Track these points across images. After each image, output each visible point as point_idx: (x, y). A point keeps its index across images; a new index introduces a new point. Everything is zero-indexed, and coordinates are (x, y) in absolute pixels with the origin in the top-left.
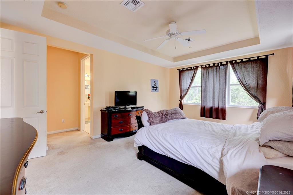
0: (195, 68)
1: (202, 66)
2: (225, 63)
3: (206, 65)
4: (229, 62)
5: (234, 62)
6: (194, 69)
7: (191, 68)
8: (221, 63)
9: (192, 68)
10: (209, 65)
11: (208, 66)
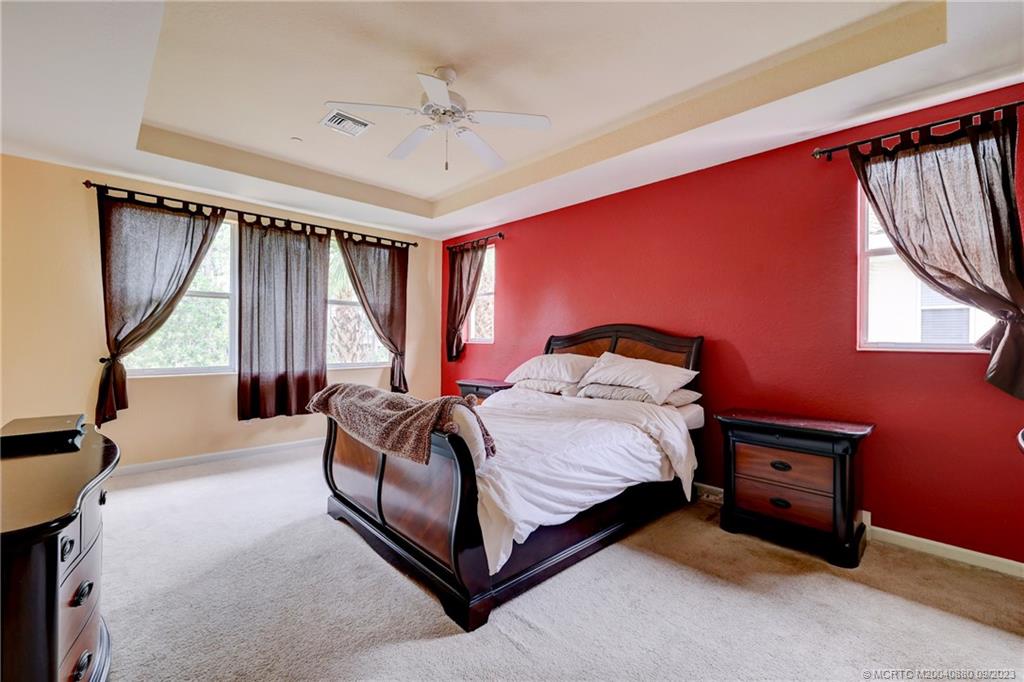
0: (207, 211)
1: (241, 215)
2: (324, 232)
3: (259, 217)
4: (333, 232)
5: (346, 236)
6: (202, 216)
7: (186, 204)
8: (313, 227)
9: (193, 208)
10: (273, 220)
11: (265, 222)
